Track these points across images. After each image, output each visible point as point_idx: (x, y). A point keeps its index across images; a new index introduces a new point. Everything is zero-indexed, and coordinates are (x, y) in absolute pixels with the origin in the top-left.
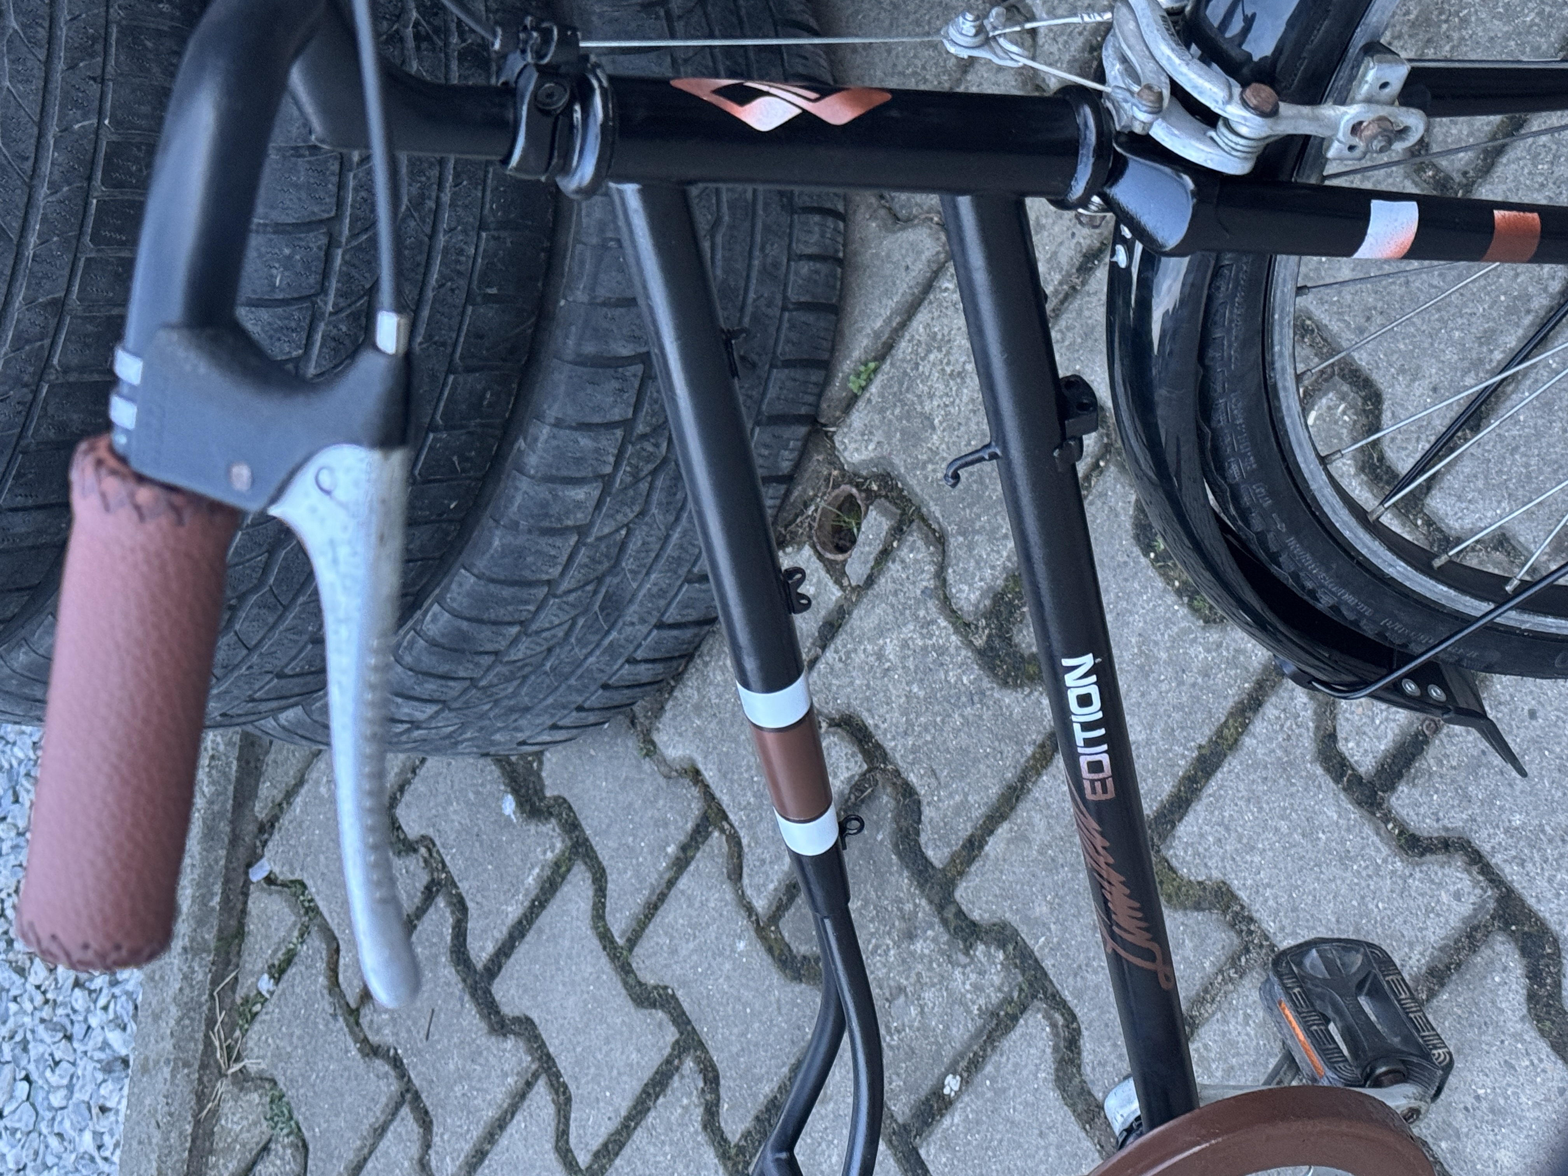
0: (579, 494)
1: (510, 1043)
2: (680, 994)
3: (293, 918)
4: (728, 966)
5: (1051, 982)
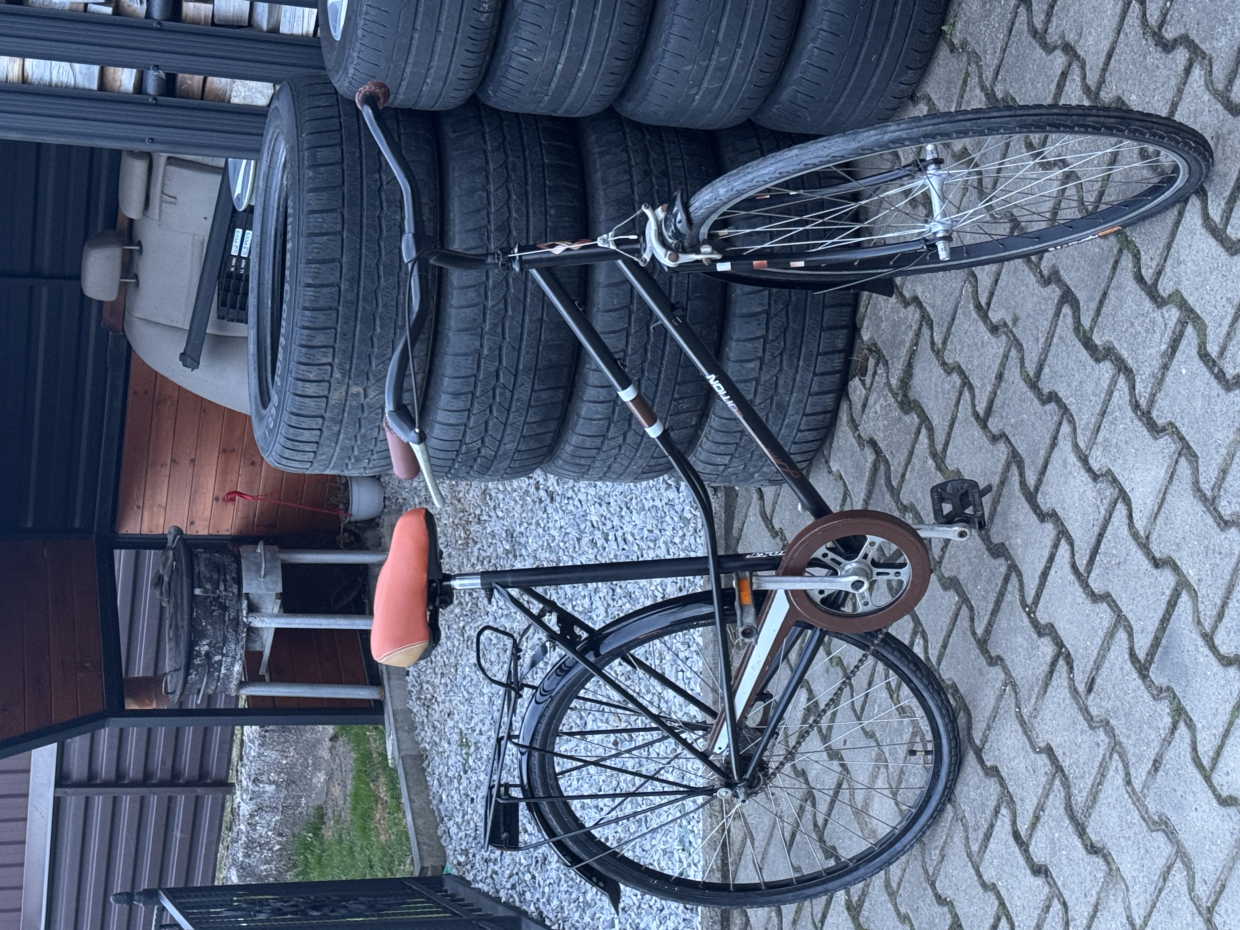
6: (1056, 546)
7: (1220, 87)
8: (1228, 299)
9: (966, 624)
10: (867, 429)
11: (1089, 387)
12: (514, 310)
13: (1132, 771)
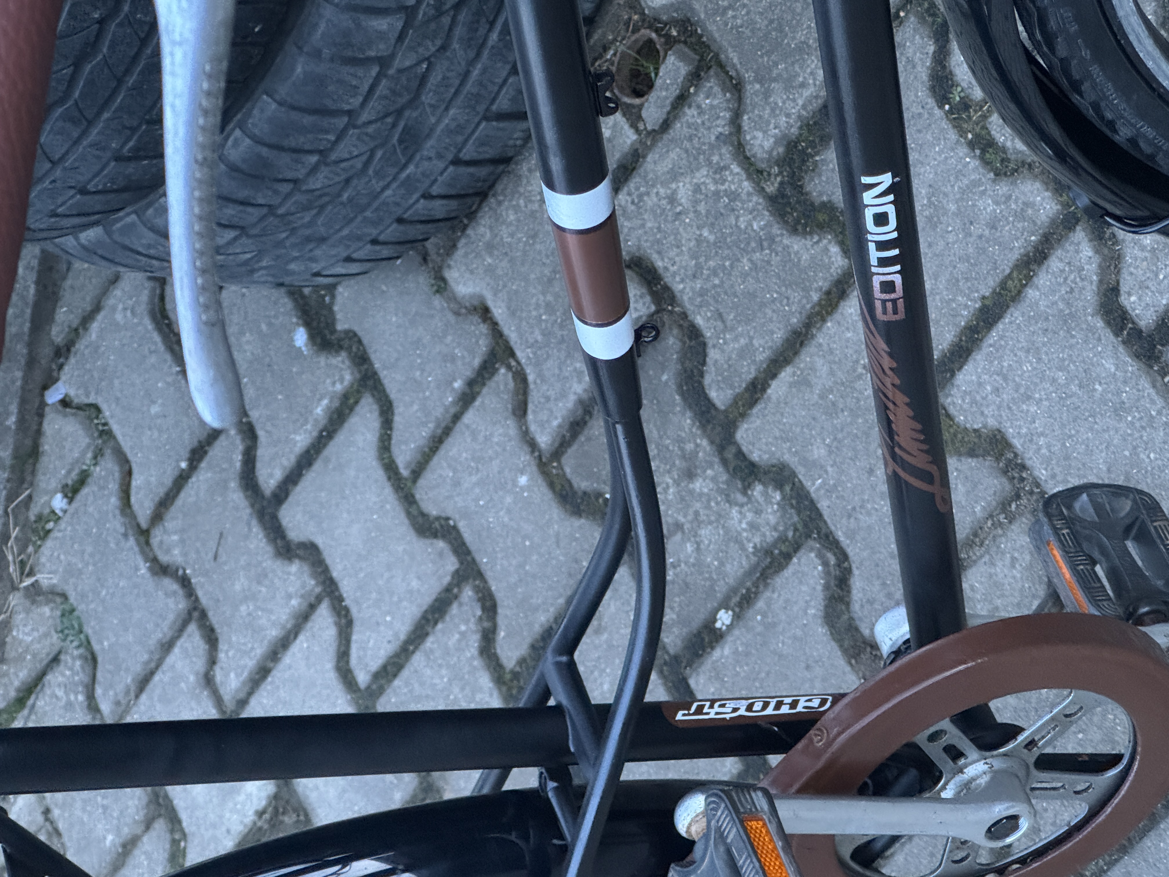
0: (381, 24)
1: (295, 567)
2: (462, 525)
3: (87, 440)
4: (509, 500)
5: (825, 522)
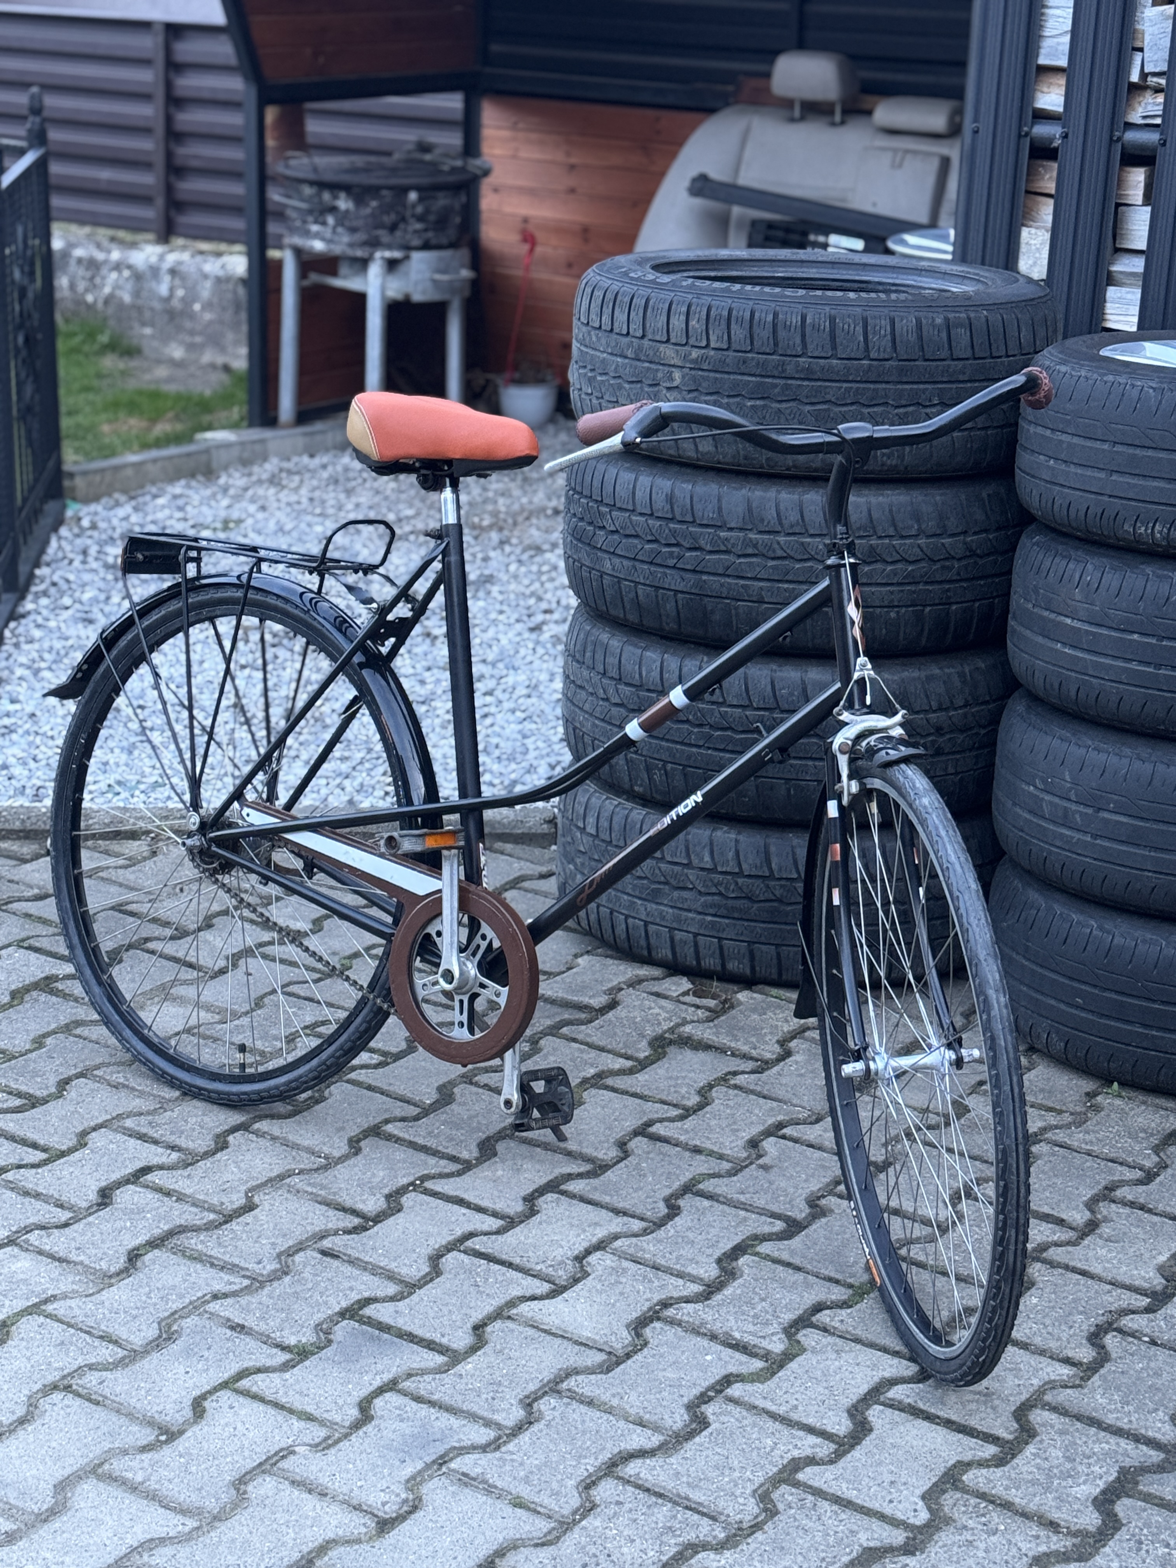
6: (495, 1214)
7: (1048, 1398)
8: (796, 1407)
9: (398, 1113)
10: (629, 997)
11: (686, 1252)
12: (774, 568)
13: (230, 1301)
